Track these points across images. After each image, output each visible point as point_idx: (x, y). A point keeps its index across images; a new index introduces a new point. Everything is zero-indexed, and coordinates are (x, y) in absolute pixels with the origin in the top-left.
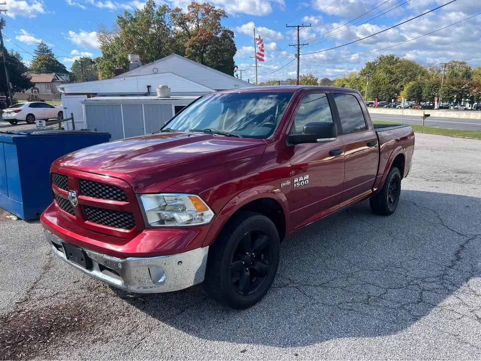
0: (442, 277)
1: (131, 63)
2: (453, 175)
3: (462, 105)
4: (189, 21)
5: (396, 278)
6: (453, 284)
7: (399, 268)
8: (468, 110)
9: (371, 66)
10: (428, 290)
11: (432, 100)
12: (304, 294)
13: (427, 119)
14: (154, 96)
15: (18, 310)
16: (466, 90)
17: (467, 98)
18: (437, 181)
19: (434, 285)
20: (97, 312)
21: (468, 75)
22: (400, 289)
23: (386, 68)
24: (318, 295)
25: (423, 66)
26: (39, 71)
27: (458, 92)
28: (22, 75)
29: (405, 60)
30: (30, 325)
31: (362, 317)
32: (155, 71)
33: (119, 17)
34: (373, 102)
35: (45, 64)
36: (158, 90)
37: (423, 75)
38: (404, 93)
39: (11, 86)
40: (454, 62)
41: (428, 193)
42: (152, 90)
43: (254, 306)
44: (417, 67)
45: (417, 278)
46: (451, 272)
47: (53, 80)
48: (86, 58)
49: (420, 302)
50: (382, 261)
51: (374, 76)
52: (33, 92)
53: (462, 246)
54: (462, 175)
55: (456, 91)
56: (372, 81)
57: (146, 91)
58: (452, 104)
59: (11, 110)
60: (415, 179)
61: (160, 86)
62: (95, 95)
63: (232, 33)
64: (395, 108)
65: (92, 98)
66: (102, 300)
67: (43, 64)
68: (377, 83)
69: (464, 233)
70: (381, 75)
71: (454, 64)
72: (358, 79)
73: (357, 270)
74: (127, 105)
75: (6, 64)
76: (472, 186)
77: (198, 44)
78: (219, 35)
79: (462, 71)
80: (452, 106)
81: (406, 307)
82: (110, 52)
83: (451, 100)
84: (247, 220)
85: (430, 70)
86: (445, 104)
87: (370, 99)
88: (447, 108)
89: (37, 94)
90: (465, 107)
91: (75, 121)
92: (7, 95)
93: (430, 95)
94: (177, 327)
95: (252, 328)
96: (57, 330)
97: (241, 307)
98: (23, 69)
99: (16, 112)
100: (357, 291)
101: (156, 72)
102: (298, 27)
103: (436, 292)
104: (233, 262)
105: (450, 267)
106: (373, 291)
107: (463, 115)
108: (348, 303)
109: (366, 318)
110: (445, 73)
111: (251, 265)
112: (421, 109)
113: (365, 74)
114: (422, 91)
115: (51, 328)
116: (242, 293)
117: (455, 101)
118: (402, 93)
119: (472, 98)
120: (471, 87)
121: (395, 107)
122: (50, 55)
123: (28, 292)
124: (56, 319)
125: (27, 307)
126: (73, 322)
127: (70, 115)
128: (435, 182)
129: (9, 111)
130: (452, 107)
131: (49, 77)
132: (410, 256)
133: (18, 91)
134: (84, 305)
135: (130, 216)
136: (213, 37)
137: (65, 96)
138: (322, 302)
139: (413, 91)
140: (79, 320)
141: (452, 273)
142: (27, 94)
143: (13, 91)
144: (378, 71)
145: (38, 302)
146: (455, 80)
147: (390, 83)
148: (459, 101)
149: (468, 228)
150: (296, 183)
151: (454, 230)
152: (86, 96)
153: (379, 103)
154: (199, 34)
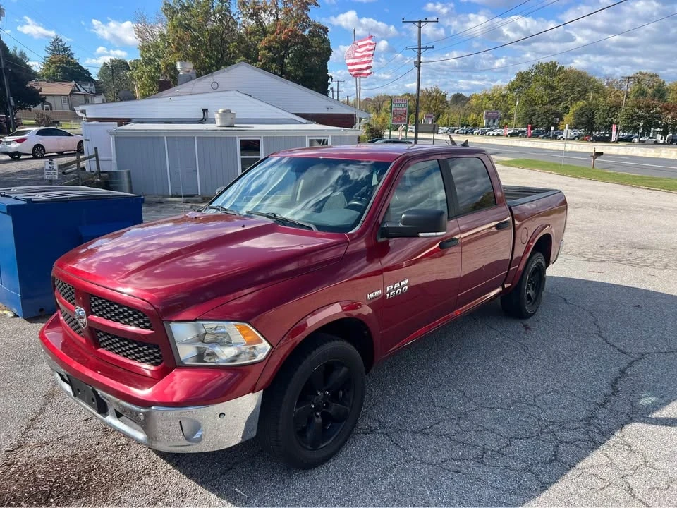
0: (588, 421)
1: (181, 74)
2: (625, 252)
3: (651, 136)
4: (265, 12)
5: (525, 421)
6: (603, 433)
7: (532, 405)
8: (660, 144)
9: (523, 78)
10: (566, 442)
11: (609, 128)
12: (397, 445)
13: (598, 159)
14: (212, 123)
15: (9, 462)
16: (657, 115)
17: (657, 126)
18: (602, 261)
19: (577, 435)
20: (114, 468)
21: (660, 92)
22: (529, 440)
23: (545, 81)
24: (415, 447)
25: (597, 78)
26: (53, 79)
27: (646, 118)
28: (28, 85)
29: (571, 70)
30: (24, 486)
31: (472, 483)
32: (215, 86)
33: (166, 4)
34: (525, 129)
35: (61, 67)
36: (217, 116)
37: (597, 92)
38: (568, 118)
39: (12, 101)
40: (641, 73)
41: (586, 282)
42: (209, 115)
43: (326, 464)
44: (588, 80)
45: (554, 423)
46: (602, 413)
47: (72, 92)
48: (119, 61)
49: (553, 460)
50: (509, 395)
51: (527, 92)
52: (43, 109)
53: (622, 372)
54: (638, 251)
55: (642, 116)
56: (524, 99)
57: (201, 116)
58: (637, 135)
59: (12, 140)
60: (571, 257)
61: (220, 111)
62: (129, 121)
63: (325, 30)
64: (556, 139)
65: (124, 127)
66: (122, 448)
67: (58, 67)
68: (531, 102)
69: (628, 350)
70: (538, 90)
71: (642, 77)
72: (504, 96)
73: (474, 407)
74: (174, 138)
75: (6, 70)
76: (650, 271)
77: (276, 45)
78: (306, 33)
79: (653, 87)
80: (636, 137)
81: (533, 468)
82: (152, 54)
83: (636, 129)
84: (318, 350)
85: (608, 84)
86: (627, 134)
87: (520, 125)
88: (629, 140)
89: (49, 113)
90: (655, 140)
91: (99, 158)
92: (7, 114)
93: (605, 121)
94: (220, 495)
95: (320, 497)
96: (58, 496)
97: (308, 466)
98: (31, 75)
99: (18, 141)
100: (469, 442)
101: (215, 88)
102: (420, 22)
103: (577, 446)
104: (298, 407)
105: (602, 405)
106: (491, 441)
107: (651, 152)
108: (455, 460)
109: (477, 485)
110: (629, 90)
111: (324, 407)
112: (592, 141)
113: (514, 89)
114: (594, 116)
115: (50, 492)
116: (311, 448)
117: (640, 131)
118: (566, 118)
119: (665, 127)
120: (664, 112)
121: (555, 137)
122: (69, 55)
123: (23, 434)
124: (59, 477)
125: (20, 458)
126: (80, 484)
127: (94, 150)
128: (599, 264)
129: (9, 140)
130: (636, 139)
131: (66, 88)
132: (548, 386)
133: (23, 108)
134: (96, 456)
135: (156, 350)
136: (297, 35)
137: (86, 123)
138: (419, 459)
139: (582, 115)
140: (89, 480)
141: (603, 415)
142: (35, 112)
143: (15, 109)
144: (533, 85)
145: (35, 451)
146: (643, 101)
147: (550, 102)
148: (646, 130)
149: (634, 341)
150: (390, 291)
151: (615, 344)
152: (116, 123)
153: (532, 131)
154: (278, 31)
